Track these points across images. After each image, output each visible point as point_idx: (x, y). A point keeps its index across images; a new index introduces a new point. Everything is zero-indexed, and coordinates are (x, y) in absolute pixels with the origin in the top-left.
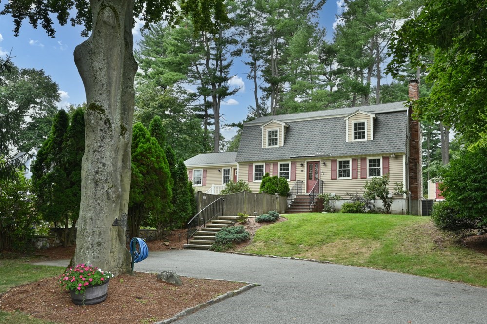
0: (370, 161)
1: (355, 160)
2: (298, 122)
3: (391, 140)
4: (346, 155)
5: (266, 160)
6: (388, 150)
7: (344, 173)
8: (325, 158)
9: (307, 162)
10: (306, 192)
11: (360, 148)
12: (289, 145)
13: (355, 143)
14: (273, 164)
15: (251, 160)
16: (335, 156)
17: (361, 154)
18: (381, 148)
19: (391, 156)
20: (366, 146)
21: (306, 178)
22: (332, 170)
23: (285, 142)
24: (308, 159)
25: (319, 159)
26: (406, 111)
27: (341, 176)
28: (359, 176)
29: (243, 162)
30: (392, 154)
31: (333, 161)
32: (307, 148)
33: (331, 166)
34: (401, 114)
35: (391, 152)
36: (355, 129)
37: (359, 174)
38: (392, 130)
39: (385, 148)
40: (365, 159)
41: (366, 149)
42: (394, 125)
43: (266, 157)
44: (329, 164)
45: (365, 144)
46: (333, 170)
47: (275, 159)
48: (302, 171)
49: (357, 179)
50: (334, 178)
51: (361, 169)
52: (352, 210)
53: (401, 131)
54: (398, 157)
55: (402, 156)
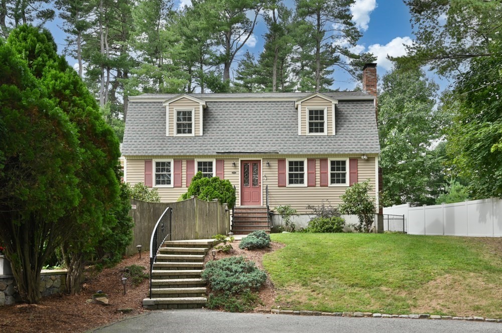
0: (333, 163)
1: (313, 160)
2: (221, 102)
3: (359, 136)
4: (301, 153)
5: (177, 154)
6: (359, 149)
7: (296, 178)
8: (270, 156)
9: (241, 161)
10: (240, 203)
11: (320, 144)
12: (211, 134)
13: (312, 137)
14: (187, 162)
15: (150, 153)
16: (286, 153)
17: (322, 153)
18: (348, 146)
19: (362, 157)
20: (328, 142)
21: (240, 183)
22: (279, 174)
23: (204, 130)
24: (243, 157)
25: (260, 157)
26: (373, 100)
27: (291, 182)
28: (318, 183)
29: (136, 156)
30: (364, 155)
31: (281, 161)
32: (241, 140)
33: (277, 167)
34: (366, 104)
35: (362, 152)
36: (311, 118)
37: (318, 180)
38: (358, 123)
39: (354, 146)
40: (326, 160)
41: (328, 147)
42: (360, 117)
43: (176, 150)
44: (275, 165)
45: (325, 139)
46: (281, 174)
47: (191, 154)
48: (234, 173)
49: (315, 186)
50: (281, 185)
51: (321, 173)
52: (331, 228)
53: (370, 125)
54: (370, 159)
55: (374, 159)
